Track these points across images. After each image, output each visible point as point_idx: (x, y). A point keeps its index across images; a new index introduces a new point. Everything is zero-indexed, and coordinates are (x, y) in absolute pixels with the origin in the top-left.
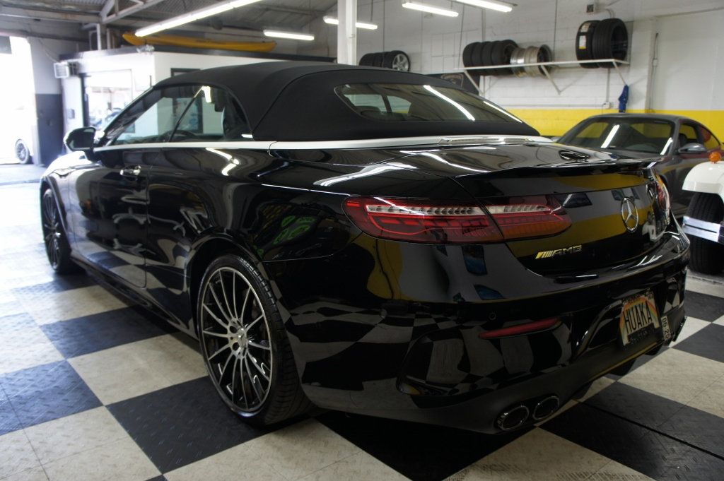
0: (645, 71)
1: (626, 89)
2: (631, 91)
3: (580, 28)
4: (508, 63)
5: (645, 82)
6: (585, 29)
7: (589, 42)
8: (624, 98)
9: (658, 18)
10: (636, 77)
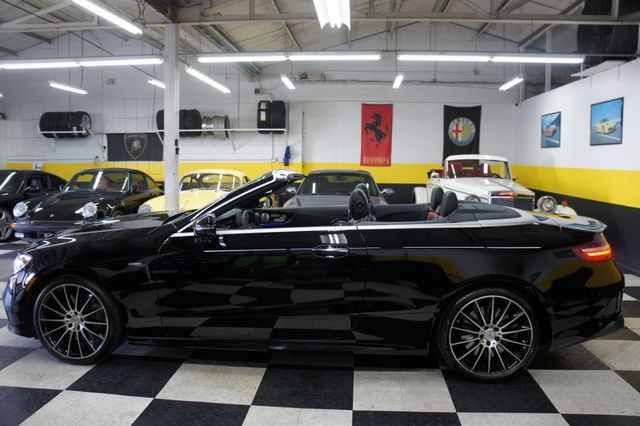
0: (300, 137)
1: (288, 148)
2: (291, 149)
3: (259, 105)
4: (201, 128)
5: (301, 144)
6: (263, 106)
7: (268, 116)
8: (288, 155)
9: (304, 103)
10: (294, 140)
